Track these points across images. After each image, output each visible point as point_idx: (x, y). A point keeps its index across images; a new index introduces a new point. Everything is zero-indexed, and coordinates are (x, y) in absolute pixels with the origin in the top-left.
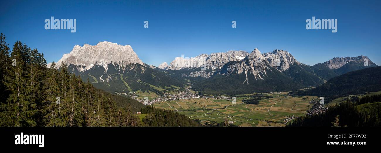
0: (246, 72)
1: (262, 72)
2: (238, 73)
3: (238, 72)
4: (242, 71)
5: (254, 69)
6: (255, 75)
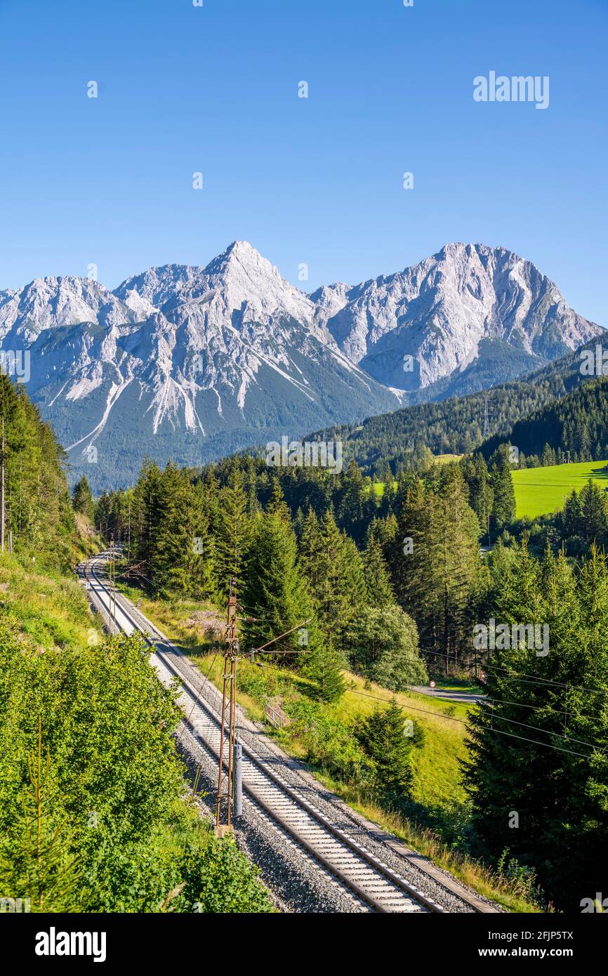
0: (115, 391)
1: (223, 388)
2: (69, 396)
3: (67, 390)
4: (96, 382)
5: (174, 375)
6: (162, 409)
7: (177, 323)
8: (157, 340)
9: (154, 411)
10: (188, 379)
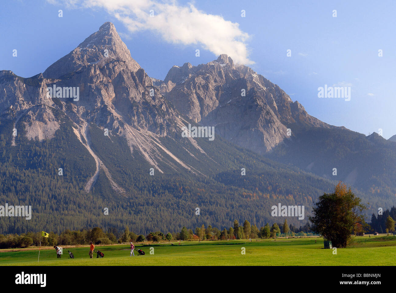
5: (128, 122)
6: (145, 150)
7: (110, 77)
8: (99, 90)
9: (137, 152)
10: (143, 128)
